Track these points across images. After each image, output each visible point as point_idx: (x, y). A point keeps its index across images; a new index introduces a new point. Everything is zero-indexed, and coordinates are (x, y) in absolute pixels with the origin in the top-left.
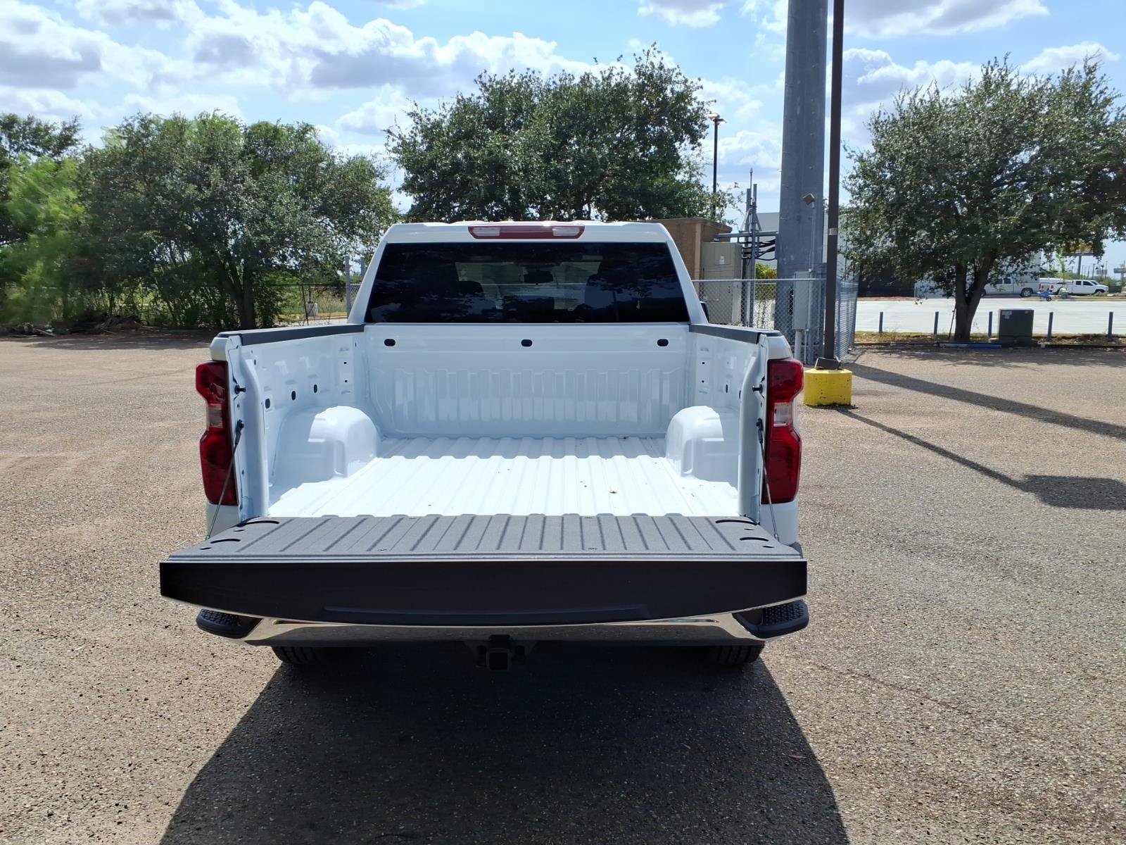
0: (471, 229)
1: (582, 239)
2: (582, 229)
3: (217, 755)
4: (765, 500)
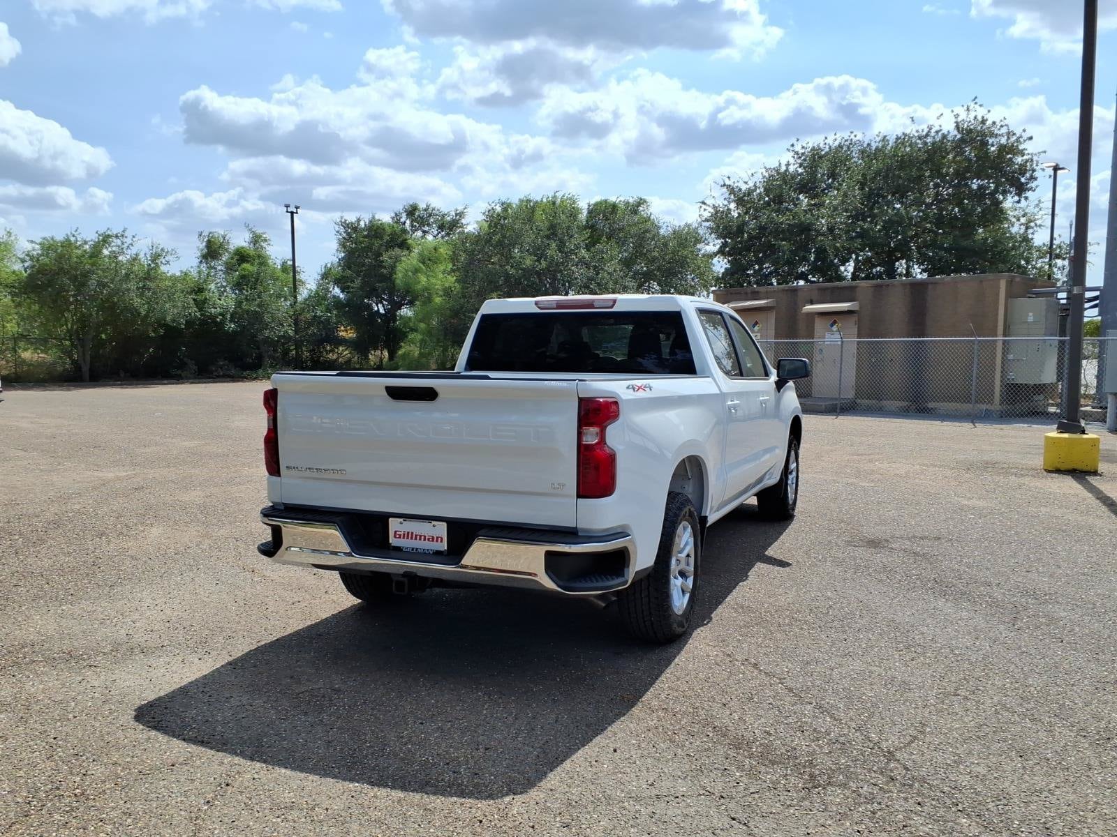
0: (536, 303)
1: (615, 309)
2: (615, 301)
4: (579, 496)
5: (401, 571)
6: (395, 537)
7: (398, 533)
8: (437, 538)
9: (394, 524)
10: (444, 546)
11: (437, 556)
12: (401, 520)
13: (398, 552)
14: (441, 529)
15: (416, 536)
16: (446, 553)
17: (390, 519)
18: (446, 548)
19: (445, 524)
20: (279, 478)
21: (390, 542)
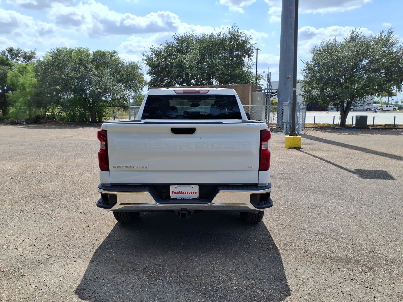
0: (174, 91)
1: (208, 94)
2: (209, 91)
3: (101, 246)
4: (260, 170)
5: (180, 209)
6: (173, 193)
7: (174, 192)
8: (194, 192)
9: (172, 188)
10: (197, 196)
11: (194, 200)
12: (176, 186)
13: (175, 200)
14: (196, 189)
15: (183, 192)
16: (198, 199)
17: (170, 186)
18: (198, 196)
19: (198, 186)
20: (108, 172)
21: (170, 196)
